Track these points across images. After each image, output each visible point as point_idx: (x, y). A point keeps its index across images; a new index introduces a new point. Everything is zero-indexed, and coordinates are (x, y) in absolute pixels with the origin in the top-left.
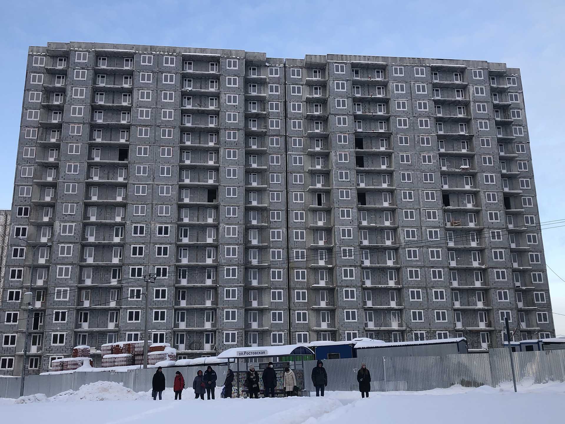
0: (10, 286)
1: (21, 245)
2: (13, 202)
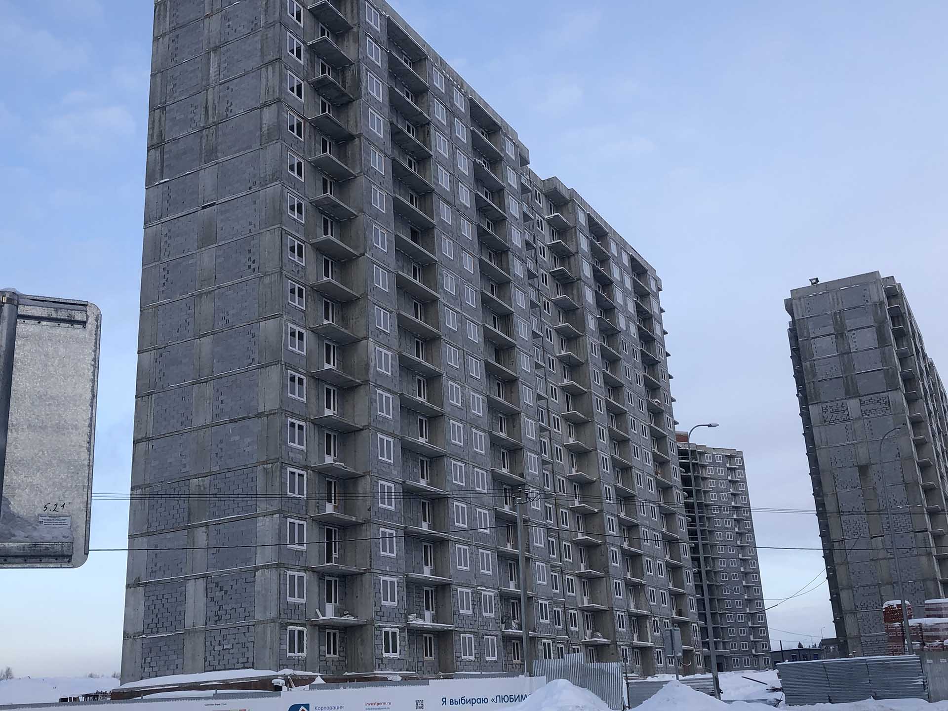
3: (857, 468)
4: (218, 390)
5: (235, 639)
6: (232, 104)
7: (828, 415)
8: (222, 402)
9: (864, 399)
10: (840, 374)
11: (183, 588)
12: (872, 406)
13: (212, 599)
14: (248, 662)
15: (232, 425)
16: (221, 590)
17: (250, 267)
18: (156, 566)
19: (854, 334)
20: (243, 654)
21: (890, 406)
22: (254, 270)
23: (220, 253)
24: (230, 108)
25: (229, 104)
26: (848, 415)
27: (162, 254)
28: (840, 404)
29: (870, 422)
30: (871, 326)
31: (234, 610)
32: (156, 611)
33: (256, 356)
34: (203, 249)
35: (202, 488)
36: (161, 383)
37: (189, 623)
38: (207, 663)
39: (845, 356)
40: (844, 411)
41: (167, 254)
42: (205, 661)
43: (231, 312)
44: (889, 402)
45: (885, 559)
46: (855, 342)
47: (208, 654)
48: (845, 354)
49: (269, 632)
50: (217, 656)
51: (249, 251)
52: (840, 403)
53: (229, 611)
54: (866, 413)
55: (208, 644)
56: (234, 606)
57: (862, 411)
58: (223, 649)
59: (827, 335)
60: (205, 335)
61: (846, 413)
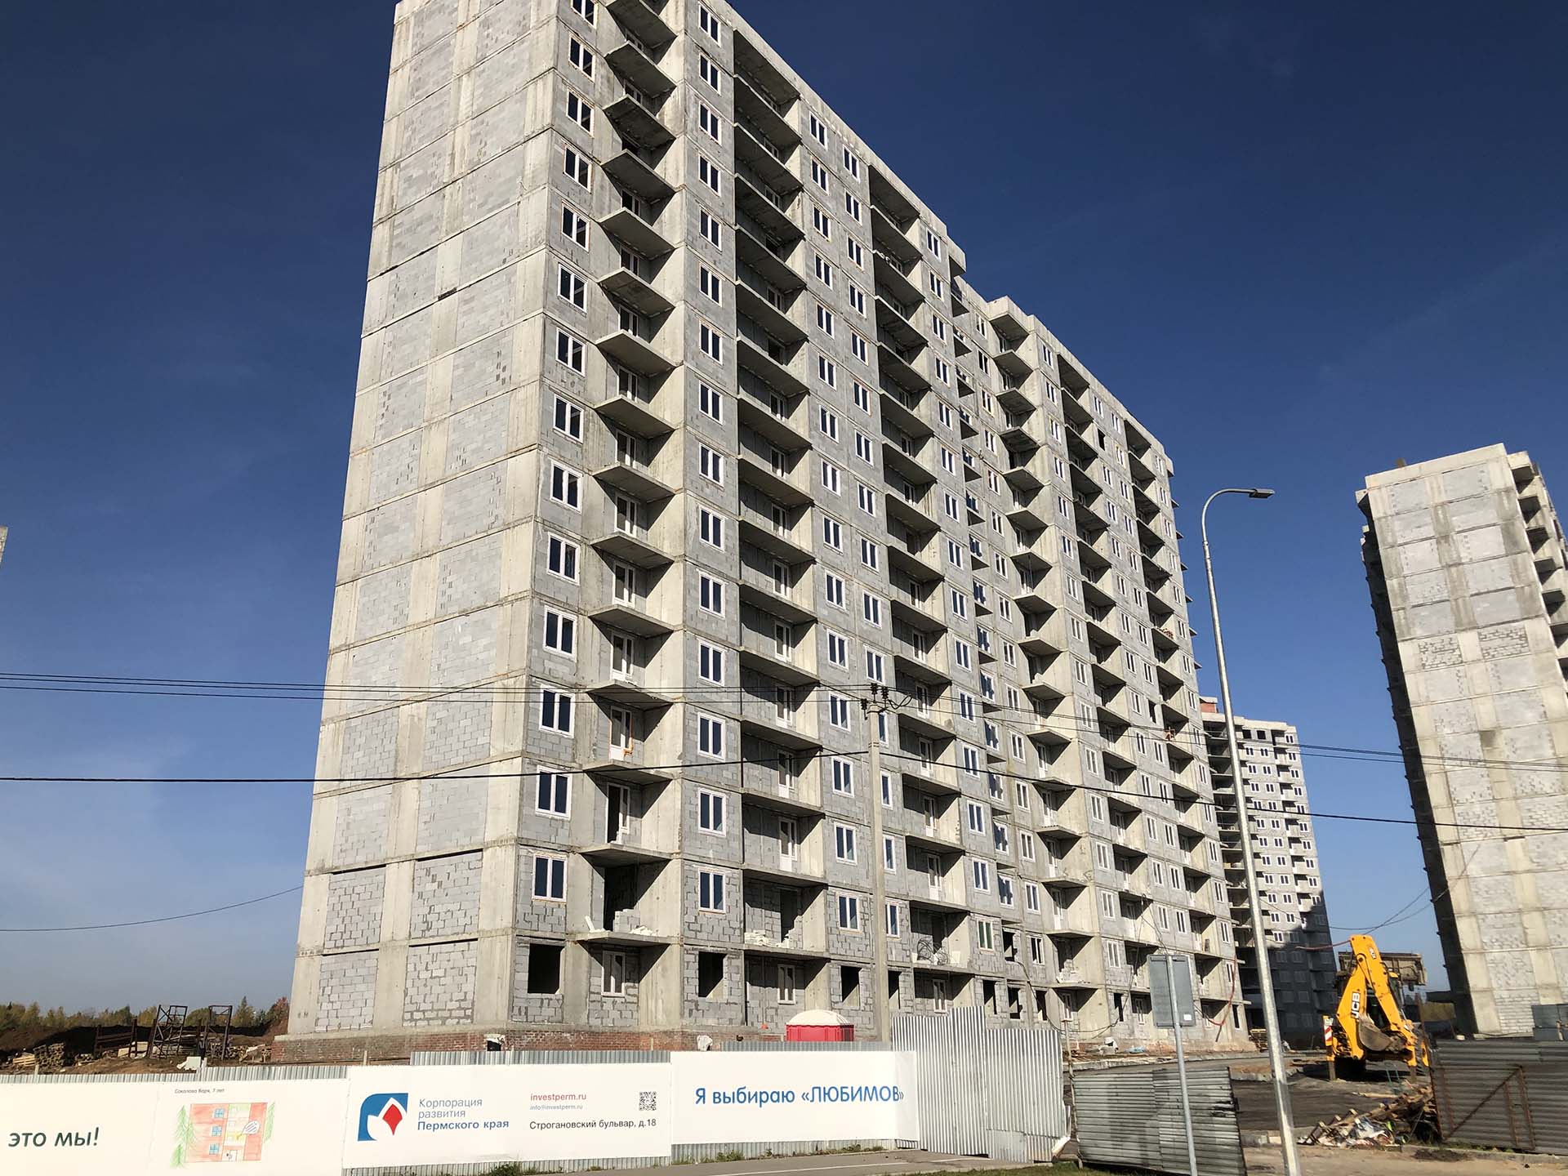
0: (547, 672)
1: (570, 534)
2: (542, 375)
3: (1477, 735)
4: (445, 567)
5: (449, 961)
6: (486, 144)
7: (1428, 658)
8: (450, 586)
9: (1484, 632)
10: (1445, 596)
11: (381, 877)
12: (1498, 642)
13: (421, 895)
14: (465, 1000)
15: (464, 619)
16: (434, 881)
17: (498, 377)
18: (346, 841)
19: (1466, 537)
20: (460, 986)
21: (1527, 641)
22: (504, 380)
23: (459, 361)
24: (483, 151)
25: (483, 144)
26: (1460, 656)
27: (383, 372)
28: (1447, 641)
29: (1496, 665)
30: (1494, 525)
31: (449, 914)
32: (343, 913)
33: (500, 511)
34: (438, 358)
35: (416, 719)
36: (371, 561)
37: (386, 935)
38: (408, 999)
39: (1453, 569)
40: (1454, 650)
41: (389, 370)
42: (406, 995)
43: (469, 448)
44: (1526, 637)
45: (1528, 871)
46: (1469, 548)
47: (409, 983)
48: (1452, 566)
49: (498, 951)
50: (422, 988)
51: (499, 354)
52: (1446, 638)
53: (442, 915)
54: (1488, 653)
55: (411, 967)
56: (451, 907)
57: (1482, 650)
58: (431, 978)
59: (1423, 540)
60: (433, 486)
61: (1457, 652)
